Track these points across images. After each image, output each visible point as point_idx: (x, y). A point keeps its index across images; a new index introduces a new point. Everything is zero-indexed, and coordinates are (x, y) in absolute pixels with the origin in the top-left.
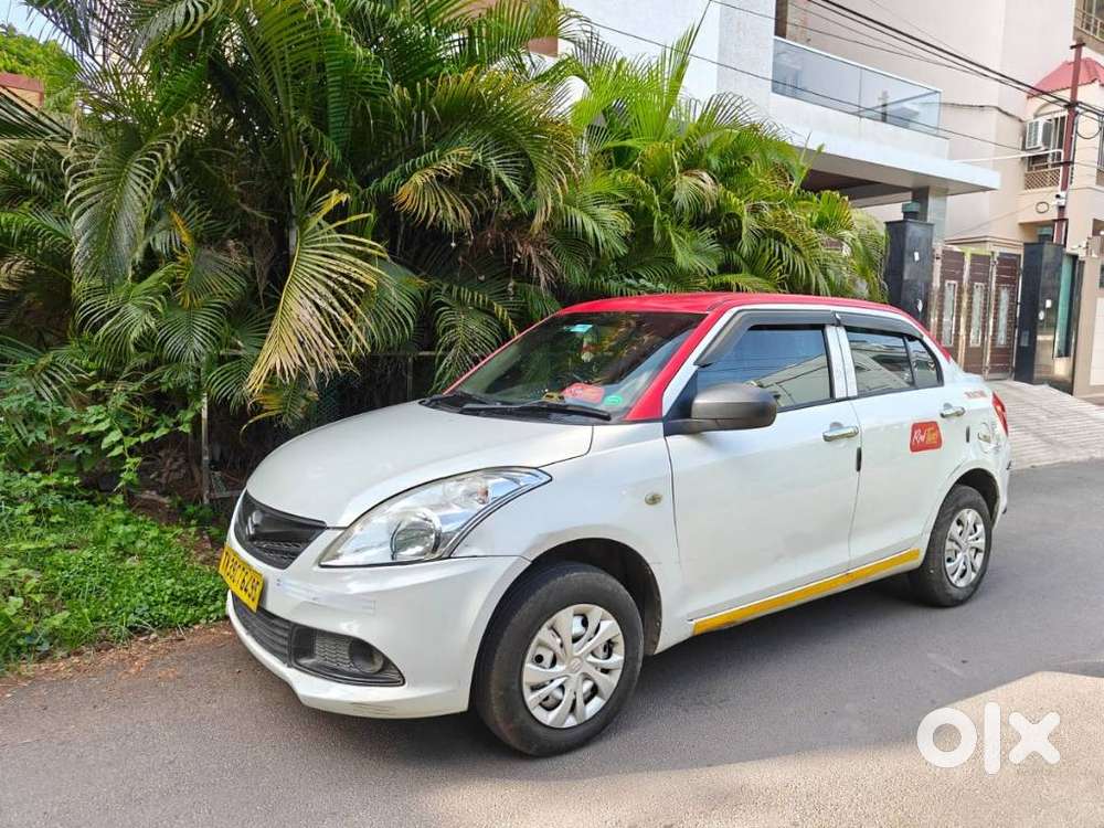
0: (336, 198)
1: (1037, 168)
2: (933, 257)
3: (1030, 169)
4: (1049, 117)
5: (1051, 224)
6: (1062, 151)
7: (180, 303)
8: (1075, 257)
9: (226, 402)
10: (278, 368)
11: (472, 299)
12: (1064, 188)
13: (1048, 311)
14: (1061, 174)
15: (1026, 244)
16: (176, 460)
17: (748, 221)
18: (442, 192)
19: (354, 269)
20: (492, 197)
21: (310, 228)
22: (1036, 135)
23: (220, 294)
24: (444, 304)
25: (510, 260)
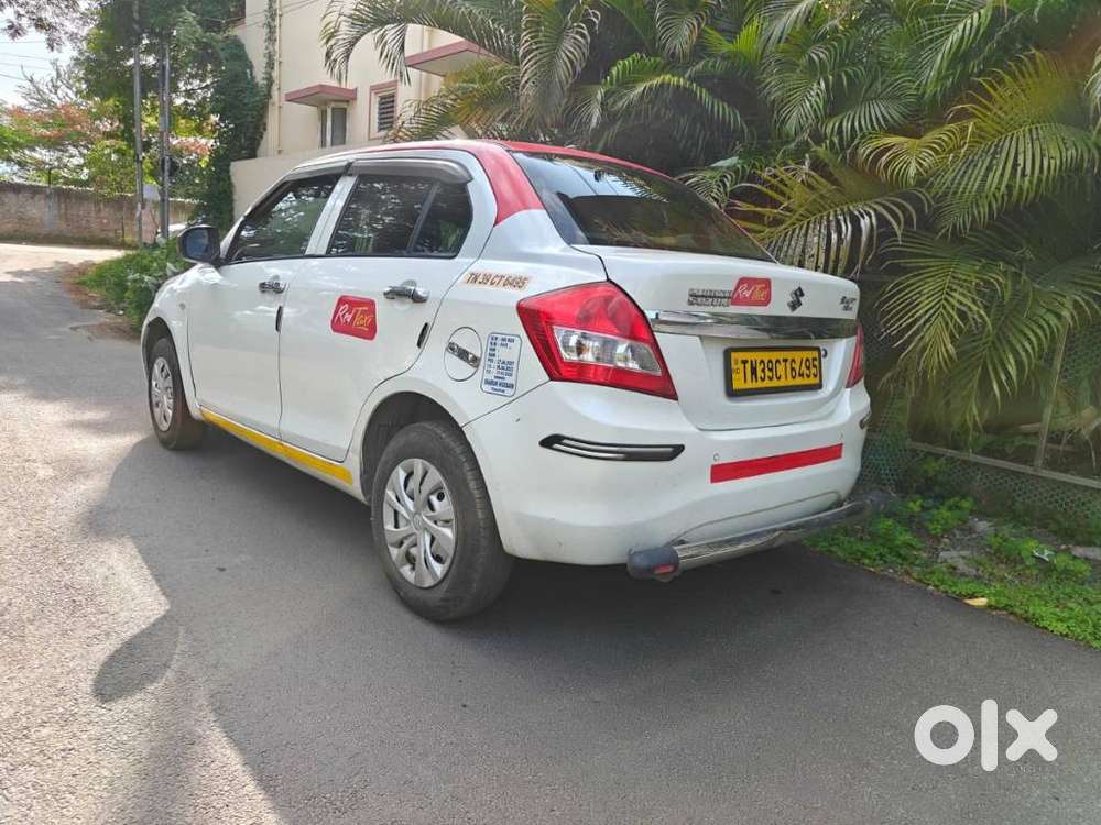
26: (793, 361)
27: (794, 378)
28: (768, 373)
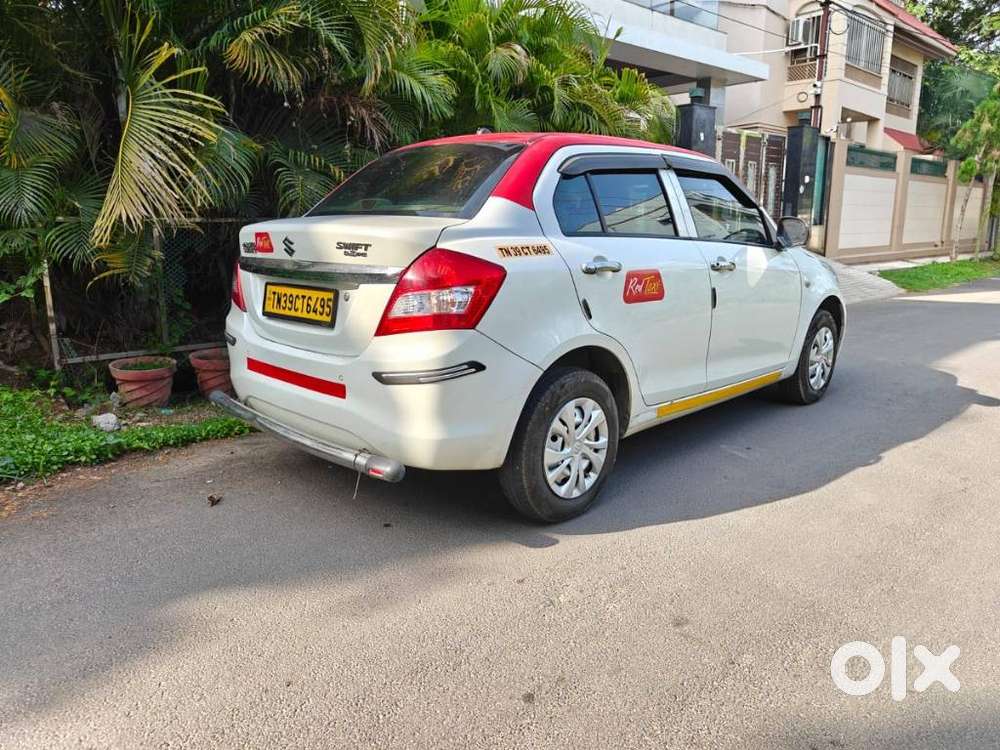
0: (165, 52)
1: (798, 62)
2: (715, 137)
3: (792, 63)
4: (808, 16)
5: (809, 111)
6: (819, 46)
7: (7, 164)
8: (827, 139)
9: (67, 262)
10: (124, 218)
11: (309, 162)
12: (820, 79)
13: (807, 186)
14: (817, 67)
15: (789, 128)
16: (20, 331)
17: (559, 93)
18: (272, 53)
19: (192, 124)
20: (322, 62)
21: (141, 85)
22: (797, 33)
23: (50, 154)
24: (282, 165)
25: (345, 121)
26: (310, 298)
27: (308, 312)
28: (289, 305)
